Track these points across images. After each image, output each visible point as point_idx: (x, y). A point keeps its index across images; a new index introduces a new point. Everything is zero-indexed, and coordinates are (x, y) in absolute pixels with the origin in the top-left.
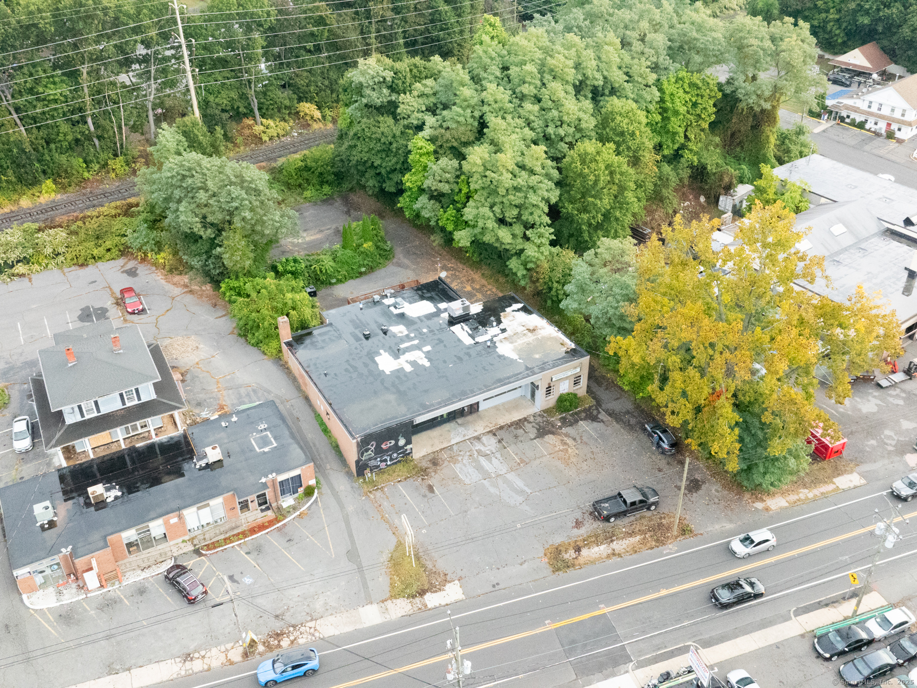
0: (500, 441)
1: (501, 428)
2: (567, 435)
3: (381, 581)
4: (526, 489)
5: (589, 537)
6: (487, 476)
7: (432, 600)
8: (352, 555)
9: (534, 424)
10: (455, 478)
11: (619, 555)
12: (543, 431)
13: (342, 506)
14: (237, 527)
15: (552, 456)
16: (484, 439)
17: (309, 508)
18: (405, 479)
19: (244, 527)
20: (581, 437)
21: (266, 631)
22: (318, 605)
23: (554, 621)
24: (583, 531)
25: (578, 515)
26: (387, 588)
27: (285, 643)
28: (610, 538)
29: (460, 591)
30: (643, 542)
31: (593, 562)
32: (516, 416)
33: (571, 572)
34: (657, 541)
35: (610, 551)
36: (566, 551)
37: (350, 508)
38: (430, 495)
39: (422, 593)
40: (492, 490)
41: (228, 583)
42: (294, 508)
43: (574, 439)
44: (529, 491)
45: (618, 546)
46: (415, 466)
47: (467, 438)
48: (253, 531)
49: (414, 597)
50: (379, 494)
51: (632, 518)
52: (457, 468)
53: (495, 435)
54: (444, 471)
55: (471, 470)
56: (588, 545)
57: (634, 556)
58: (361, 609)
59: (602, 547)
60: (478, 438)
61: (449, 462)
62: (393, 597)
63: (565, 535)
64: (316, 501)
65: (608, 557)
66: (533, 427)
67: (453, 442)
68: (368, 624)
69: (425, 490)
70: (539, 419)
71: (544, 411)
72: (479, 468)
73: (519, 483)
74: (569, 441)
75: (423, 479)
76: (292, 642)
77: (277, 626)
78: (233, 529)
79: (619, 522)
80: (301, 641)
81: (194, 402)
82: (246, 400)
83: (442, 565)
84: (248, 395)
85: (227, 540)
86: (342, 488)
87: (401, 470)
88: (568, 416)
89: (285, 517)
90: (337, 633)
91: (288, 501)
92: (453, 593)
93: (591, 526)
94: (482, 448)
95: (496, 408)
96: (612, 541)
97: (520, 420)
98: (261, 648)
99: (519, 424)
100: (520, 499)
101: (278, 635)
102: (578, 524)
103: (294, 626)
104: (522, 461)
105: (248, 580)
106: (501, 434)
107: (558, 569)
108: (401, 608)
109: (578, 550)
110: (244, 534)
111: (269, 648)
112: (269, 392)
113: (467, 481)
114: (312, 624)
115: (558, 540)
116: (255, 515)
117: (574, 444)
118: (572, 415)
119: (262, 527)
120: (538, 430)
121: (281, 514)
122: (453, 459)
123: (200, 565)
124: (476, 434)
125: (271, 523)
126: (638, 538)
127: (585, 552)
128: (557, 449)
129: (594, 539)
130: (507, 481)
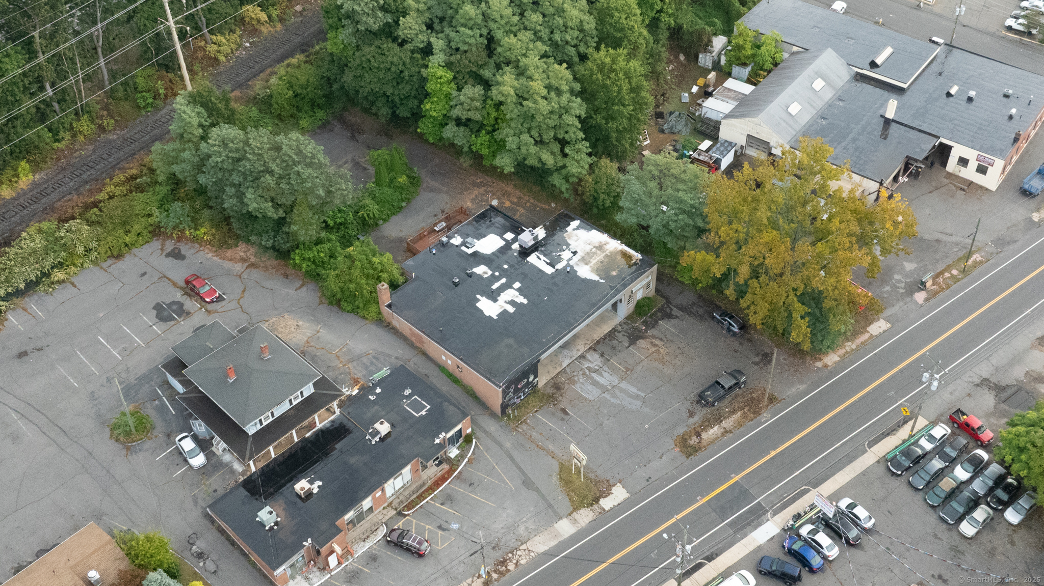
0: (602, 356)
1: (598, 342)
2: (654, 337)
3: (561, 500)
4: (639, 393)
5: (703, 422)
6: (604, 389)
7: (607, 503)
8: (528, 485)
9: (623, 333)
10: (580, 398)
11: (730, 432)
12: (634, 337)
13: (500, 446)
14: (424, 484)
15: (649, 358)
16: (588, 356)
17: (474, 454)
18: (540, 408)
19: (430, 483)
20: (665, 336)
21: (491, 562)
22: (522, 531)
23: (703, 497)
24: (696, 419)
25: (688, 406)
26: (568, 503)
27: (511, 567)
28: (718, 420)
29: (624, 490)
30: (745, 416)
31: (712, 442)
32: (606, 329)
33: (699, 455)
34: (754, 413)
35: (722, 430)
36: (690, 439)
37: (508, 445)
38: (566, 417)
39: (596, 500)
40: (613, 400)
41: (440, 532)
42: (461, 457)
43: (661, 339)
44: (643, 395)
45: (727, 424)
46: (543, 395)
47: (574, 358)
48: (438, 484)
49: (591, 505)
50: (524, 427)
51: (731, 399)
52: (577, 387)
53: (595, 350)
54: (568, 393)
55: (590, 387)
56: (705, 429)
57: (742, 429)
58: (556, 525)
59: (716, 428)
60: (582, 357)
61: (568, 383)
62: (576, 509)
63: (685, 425)
64: (477, 446)
65: (723, 435)
66: (624, 335)
67: (565, 365)
69: (560, 415)
70: (626, 327)
71: (627, 319)
72: (595, 384)
73: (633, 390)
74: (657, 342)
75: (554, 405)
76: (516, 565)
77: (498, 555)
78: (422, 486)
79: (722, 405)
80: (523, 562)
83: (602, 474)
85: (421, 497)
86: (493, 429)
87: (535, 401)
88: (648, 319)
89: (457, 466)
90: (546, 548)
91: (454, 451)
92: (619, 493)
93: (701, 413)
94: (591, 365)
96: (721, 421)
97: (610, 332)
98: (495, 576)
99: (611, 335)
100: (639, 403)
102: (691, 414)
103: (511, 552)
104: (627, 369)
105: (454, 527)
106: (600, 347)
107: (691, 455)
108: (585, 516)
109: (698, 435)
110: (432, 489)
113: (591, 398)
114: (523, 547)
115: (681, 430)
116: (433, 471)
117: (662, 343)
118: (651, 317)
119: (443, 479)
120: (629, 337)
121: (453, 465)
122: (571, 381)
123: (409, 522)
124: (580, 353)
125: (449, 474)
126: (739, 414)
127: (704, 436)
128: (650, 352)
129: (707, 424)
130: (622, 390)
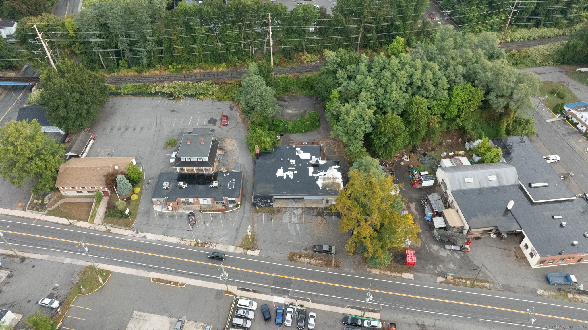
0: (303, 212)
1: (307, 208)
2: (325, 219)
3: (240, 241)
5: (306, 254)
6: (290, 221)
7: (250, 252)
8: (238, 230)
9: (318, 211)
10: (281, 219)
11: (311, 264)
12: (319, 215)
13: (244, 214)
14: (213, 208)
15: (315, 224)
16: (299, 209)
17: (235, 210)
18: (267, 213)
19: (215, 209)
20: (330, 221)
21: (204, 241)
22: (220, 240)
23: (276, 274)
24: (306, 252)
25: (308, 246)
26: (240, 244)
27: (206, 246)
28: (312, 258)
29: (259, 253)
30: (321, 264)
31: (301, 263)
32: (314, 206)
33: (293, 263)
34: (326, 265)
35: (309, 262)
36: (296, 256)
37: (246, 215)
38: (270, 221)
39: (248, 249)
40: (289, 227)
41: (203, 223)
42: (231, 209)
43: (326, 221)
44: (299, 232)
45: (313, 261)
46: (272, 210)
47: (294, 207)
48: (217, 211)
49: (245, 249)
50: (256, 214)
51: (324, 255)
52: (284, 215)
53: (303, 209)
54: (279, 215)
55: (287, 218)
56: (304, 257)
57: (315, 267)
58: (230, 246)
59: (308, 260)
60: (297, 208)
61: (283, 212)
62: (240, 247)
63: (300, 251)
64: (238, 209)
65: (307, 263)
67: (289, 206)
68: (229, 251)
69: (269, 219)
70: (321, 210)
71: (324, 207)
72: (290, 218)
73: (298, 228)
74: (324, 221)
75: (271, 215)
76: (208, 247)
77: (207, 240)
78: (211, 208)
79: (319, 254)
80: (210, 248)
81: (222, 164)
82: (236, 168)
83: (259, 244)
84: (238, 167)
85: (209, 211)
86: (247, 208)
87: (267, 209)
88: (331, 212)
89: (227, 210)
90: (220, 250)
91: (231, 206)
92: (256, 253)
93: (310, 252)
94: (296, 212)
95: (310, 200)
98: (200, 245)
99: (313, 209)
100: (295, 233)
101: (206, 243)
102: (306, 249)
103: (211, 243)
104: (305, 222)
105: (208, 225)
106: (305, 210)
107: (290, 260)
108: (240, 250)
109: (300, 257)
110: (214, 211)
111: (202, 246)
112: (245, 168)
113: (284, 221)
114: (215, 244)
115: (296, 251)
116: (219, 206)
117: (326, 223)
119: (219, 211)
120: (318, 213)
121: (227, 209)
122: (285, 212)
123: (199, 215)
125: (223, 210)
126: (321, 262)
127: (301, 259)
128: (319, 222)
129: (307, 256)
130: (295, 227)
